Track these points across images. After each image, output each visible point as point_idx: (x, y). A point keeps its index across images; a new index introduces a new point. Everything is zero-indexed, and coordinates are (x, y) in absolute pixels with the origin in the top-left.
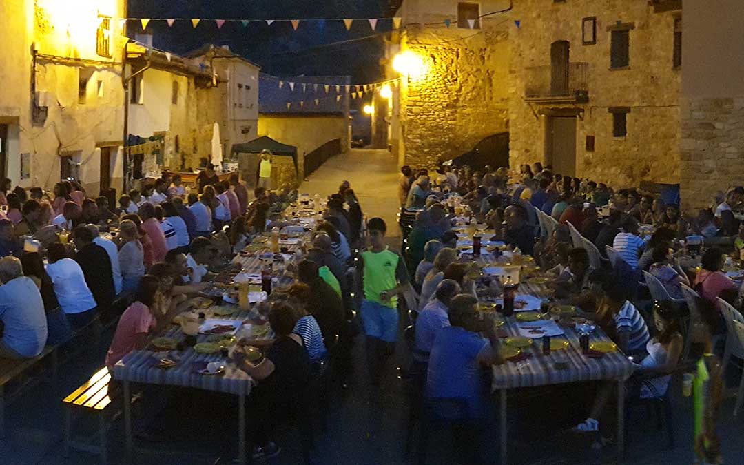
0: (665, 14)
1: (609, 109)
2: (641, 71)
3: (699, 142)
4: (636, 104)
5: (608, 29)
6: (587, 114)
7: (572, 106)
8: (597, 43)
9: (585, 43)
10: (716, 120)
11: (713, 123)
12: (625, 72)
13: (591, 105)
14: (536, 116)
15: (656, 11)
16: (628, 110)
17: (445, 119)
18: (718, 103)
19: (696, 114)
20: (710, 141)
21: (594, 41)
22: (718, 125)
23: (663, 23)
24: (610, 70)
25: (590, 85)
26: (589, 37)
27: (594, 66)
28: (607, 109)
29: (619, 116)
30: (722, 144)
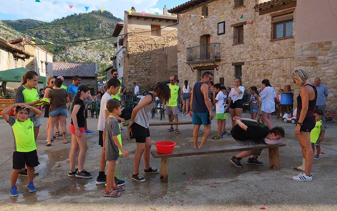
0: (266, 15)
1: (232, 64)
2: (251, 44)
3: (307, 68)
4: (248, 60)
5: (232, 26)
6: (220, 67)
7: (212, 64)
8: (226, 33)
9: (219, 34)
10: (319, 55)
11: (316, 57)
12: (242, 45)
13: (222, 63)
14: (192, 70)
15: (260, 14)
16: (243, 63)
17: (145, 75)
18: (321, 45)
19: (306, 53)
20: (314, 67)
21: (224, 33)
22: (319, 58)
23: (265, 19)
24: (232, 45)
25: (222, 53)
26: (221, 31)
27: (224, 44)
28: (231, 64)
29: (238, 67)
30: (323, 68)
